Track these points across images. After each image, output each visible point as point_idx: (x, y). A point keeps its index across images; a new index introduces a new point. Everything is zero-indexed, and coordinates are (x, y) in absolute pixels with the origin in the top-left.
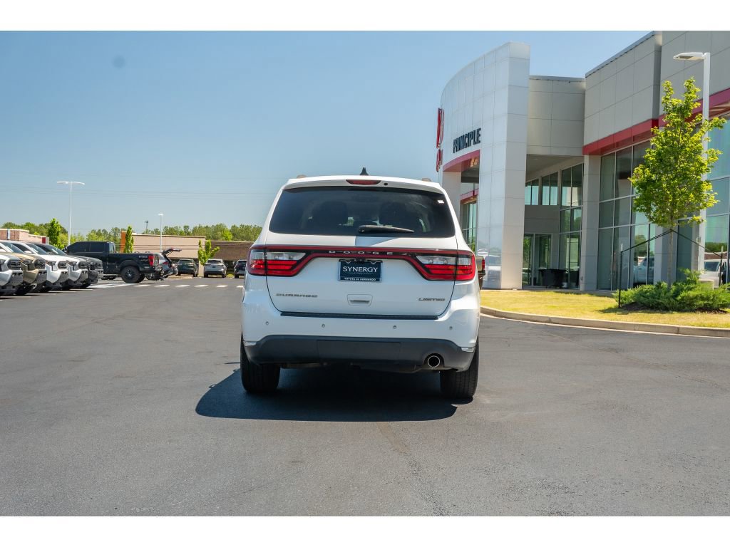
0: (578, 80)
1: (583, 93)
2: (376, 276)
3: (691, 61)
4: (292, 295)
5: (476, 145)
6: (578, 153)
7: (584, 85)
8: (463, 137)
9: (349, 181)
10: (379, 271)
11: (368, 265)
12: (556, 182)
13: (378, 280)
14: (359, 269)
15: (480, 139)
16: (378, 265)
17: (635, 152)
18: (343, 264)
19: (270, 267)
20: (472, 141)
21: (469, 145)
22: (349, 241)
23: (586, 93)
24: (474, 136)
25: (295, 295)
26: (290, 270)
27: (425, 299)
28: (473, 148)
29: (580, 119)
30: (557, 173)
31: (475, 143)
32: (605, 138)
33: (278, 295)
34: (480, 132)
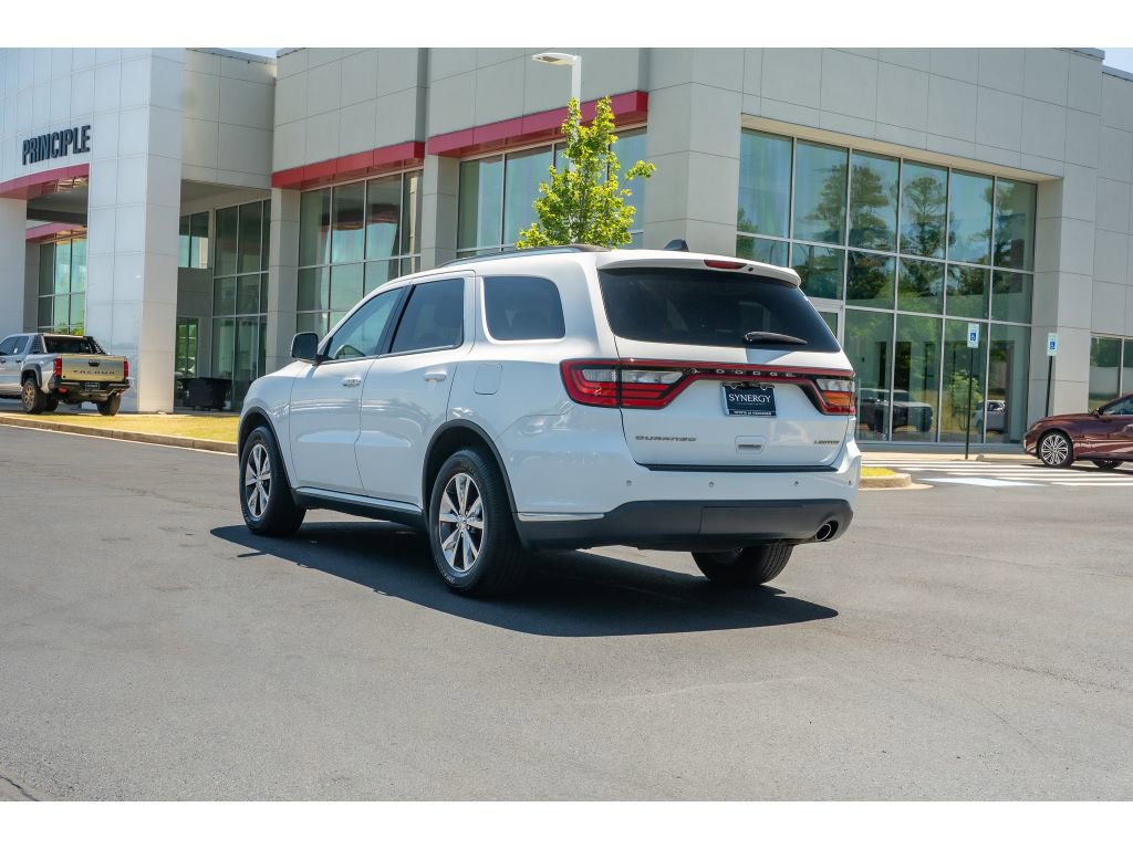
0: (263, 61)
1: (273, 83)
2: (770, 408)
3: (555, 65)
4: (659, 438)
5: (79, 155)
6: (261, 182)
7: (274, 71)
8: (49, 139)
9: (708, 263)
10: (772, 399)
11: (757, 391)
12: (206, 228)
13: (774, 414)
14: (747, 398)
15: (88, 144)
16: (770, 392)
17: (370, 192)
18: (729, 390)
19: (624, 393)
20: (70, 147)
21: (62, 152)
22: (737, 355)
23: (278, 83)
24: (74, 138)
25: (665, 439)
26: (658, 397)
27: (820, 442)
28: (71, 160)
29: (266, 128)
30: (208, 212)
31: (76, 151)
32: (319, 164)
33: (637, 438)
34: (88, 133)
